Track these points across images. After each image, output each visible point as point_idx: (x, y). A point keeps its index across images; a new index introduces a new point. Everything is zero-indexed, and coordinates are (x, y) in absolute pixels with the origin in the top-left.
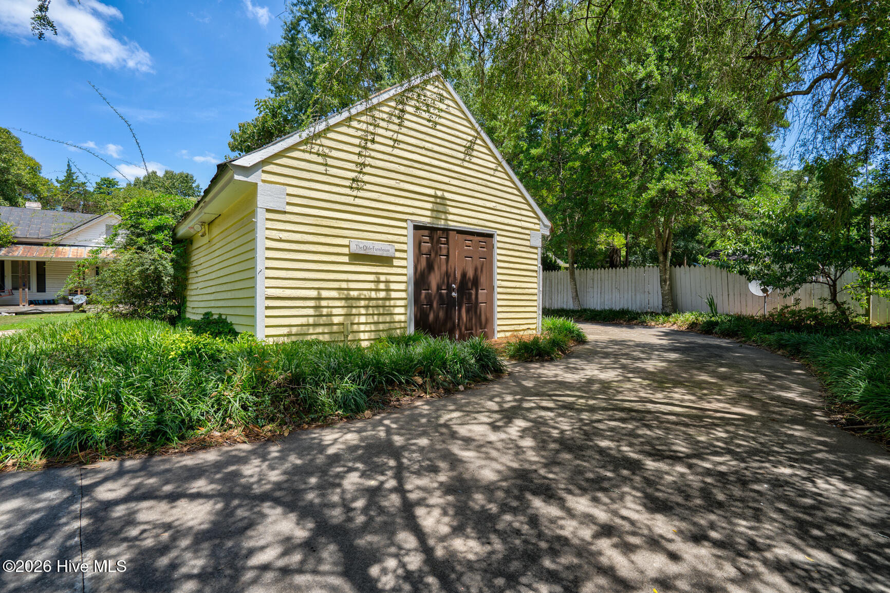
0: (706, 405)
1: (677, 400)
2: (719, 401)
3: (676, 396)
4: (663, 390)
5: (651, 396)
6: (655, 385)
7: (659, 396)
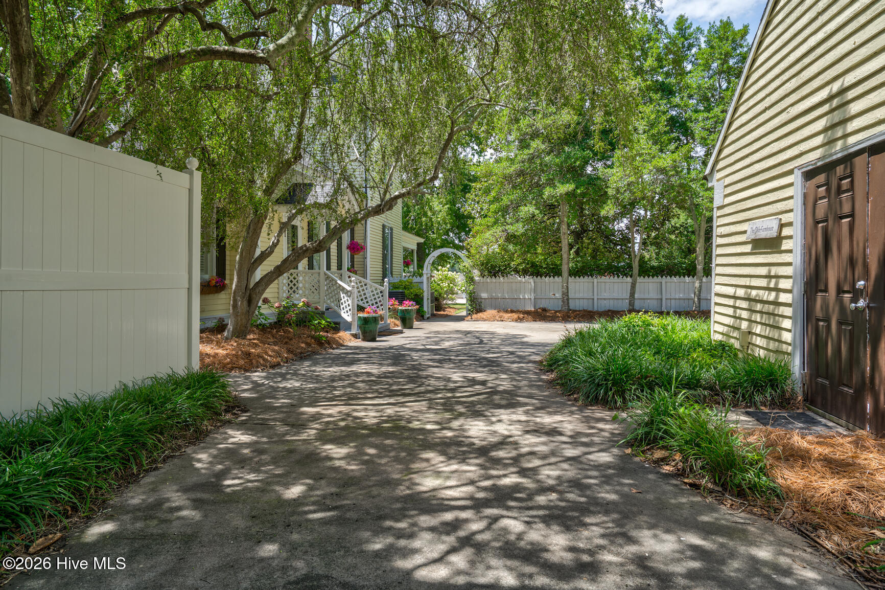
0: (344, 409)
1: (371, 410)
2: (330, 416)
3: (373, 414)
4: (390, 419)
5: (398, 409)
6: (403, 423)
7: (390, 411)
